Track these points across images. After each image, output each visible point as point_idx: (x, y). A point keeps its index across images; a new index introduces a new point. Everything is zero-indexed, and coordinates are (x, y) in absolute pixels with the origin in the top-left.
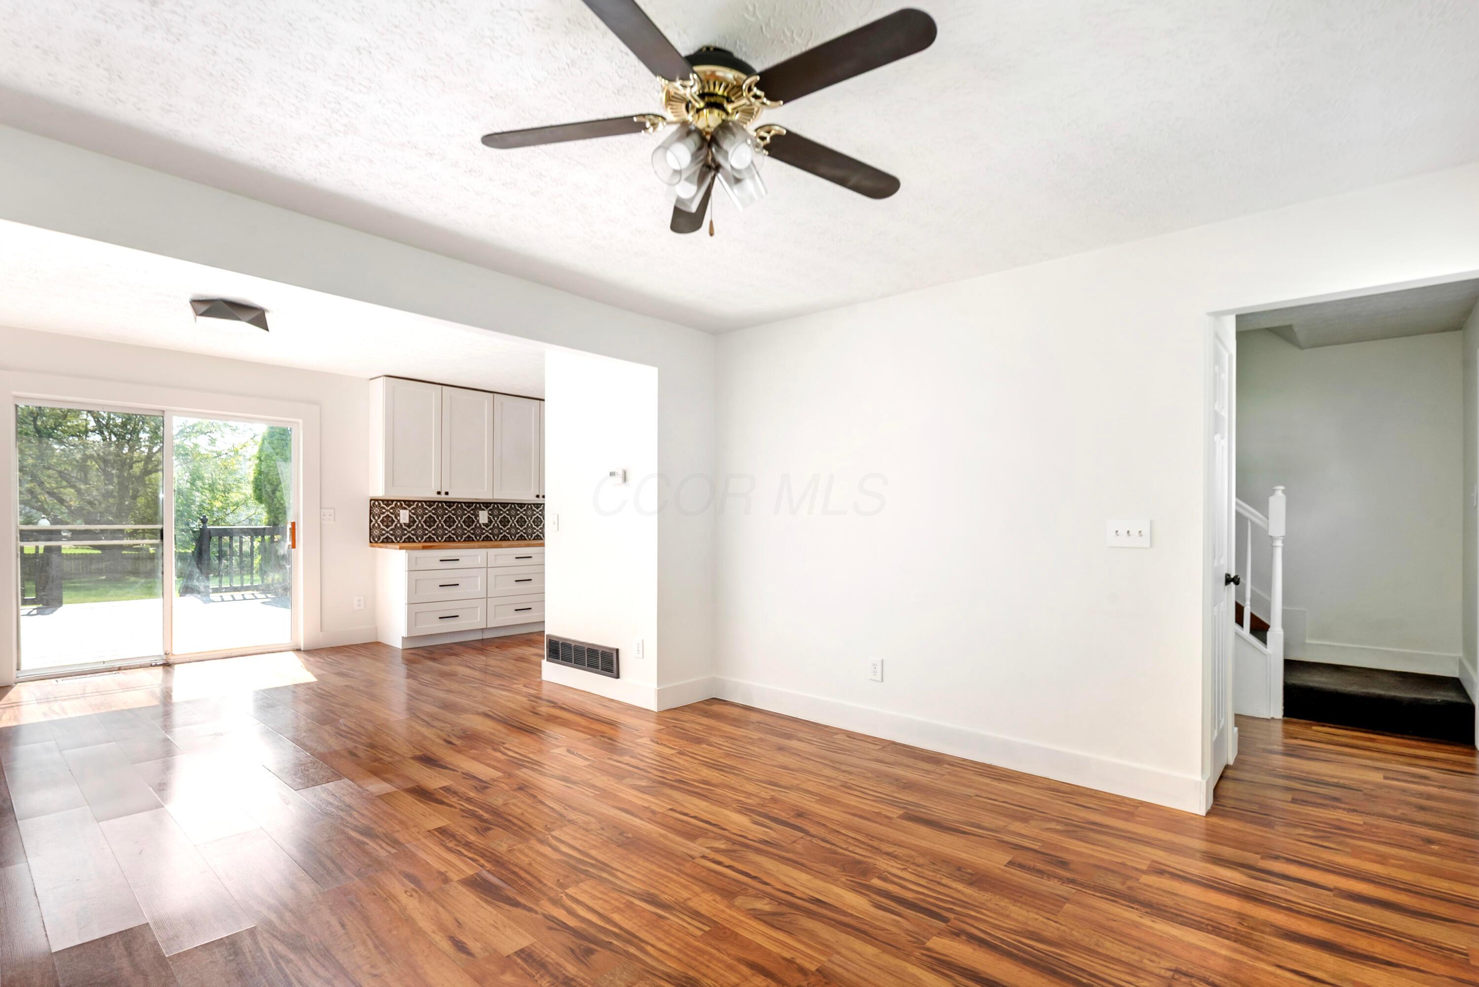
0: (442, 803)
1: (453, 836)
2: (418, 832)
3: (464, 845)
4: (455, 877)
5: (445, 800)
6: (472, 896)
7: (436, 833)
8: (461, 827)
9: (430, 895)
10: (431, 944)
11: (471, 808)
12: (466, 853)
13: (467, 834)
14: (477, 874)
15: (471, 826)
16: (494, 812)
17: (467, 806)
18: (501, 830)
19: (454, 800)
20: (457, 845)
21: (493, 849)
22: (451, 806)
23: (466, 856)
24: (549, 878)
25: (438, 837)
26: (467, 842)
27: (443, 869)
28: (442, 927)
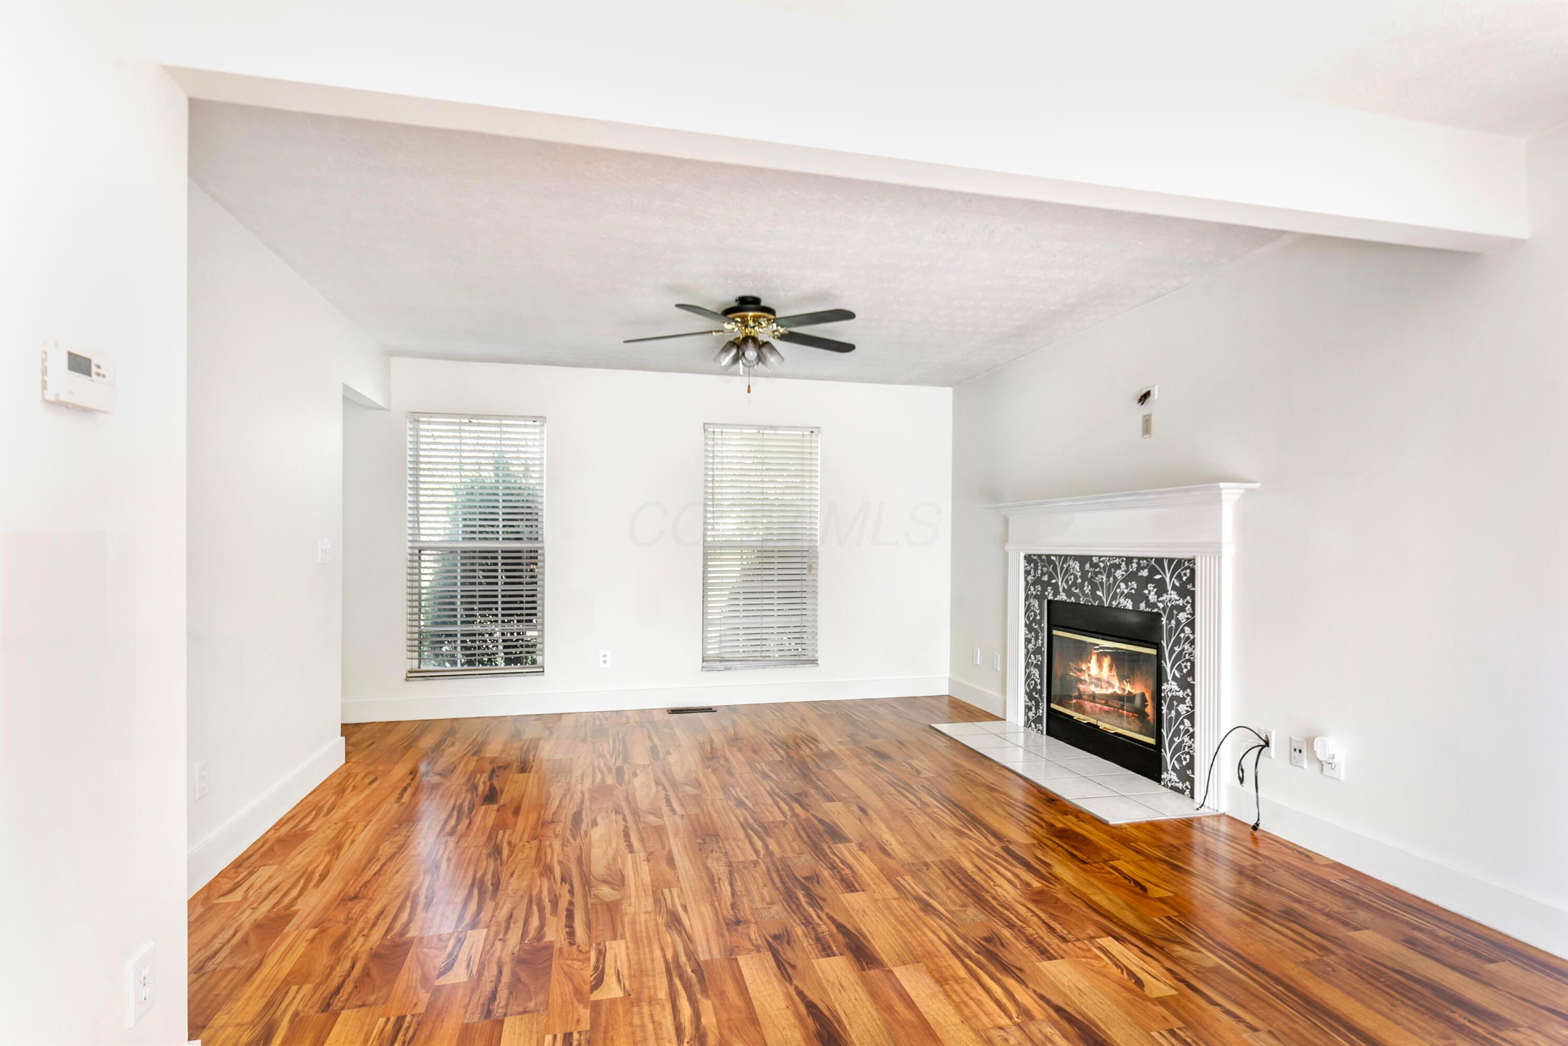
0: (840, 927)
1: (843, 880)
2: (874, 892)
3: (836, 868)
4: (854, 846)
5: (834, 930)
6: (846, 831)
7: (857, 886)
8: (831, 888)
9: (873, 838)
10: (879, 815)
11: (810, 910)
12: (838, 861)
13: (829, 878)
14: (836, 843)
15: (822, 887)
16: (790, 897)
17: (813, 914)
18: (796, 874)
19: (824, 928)
20: (843, 869)
21: (814, 858)
22: (831, 918)
23: (839, 858)
24: (789, 831)
25: (857, 881)
26: (832, 870)
27: (861, 853)
28: (871, 820)
